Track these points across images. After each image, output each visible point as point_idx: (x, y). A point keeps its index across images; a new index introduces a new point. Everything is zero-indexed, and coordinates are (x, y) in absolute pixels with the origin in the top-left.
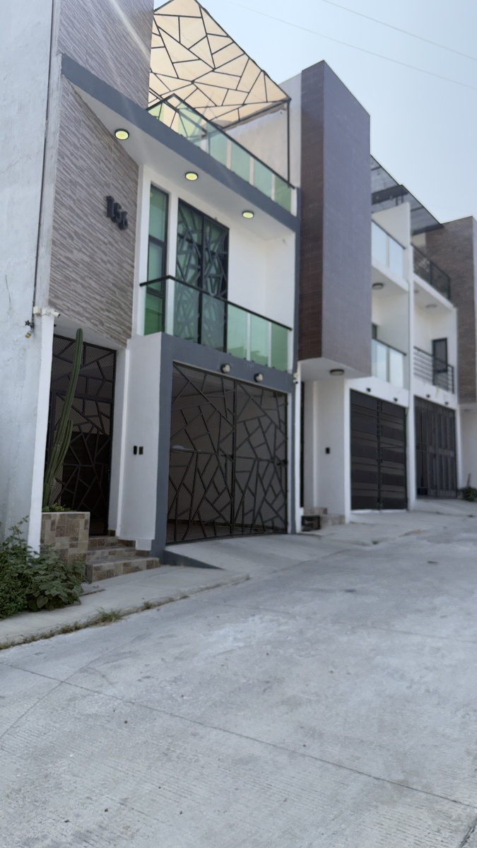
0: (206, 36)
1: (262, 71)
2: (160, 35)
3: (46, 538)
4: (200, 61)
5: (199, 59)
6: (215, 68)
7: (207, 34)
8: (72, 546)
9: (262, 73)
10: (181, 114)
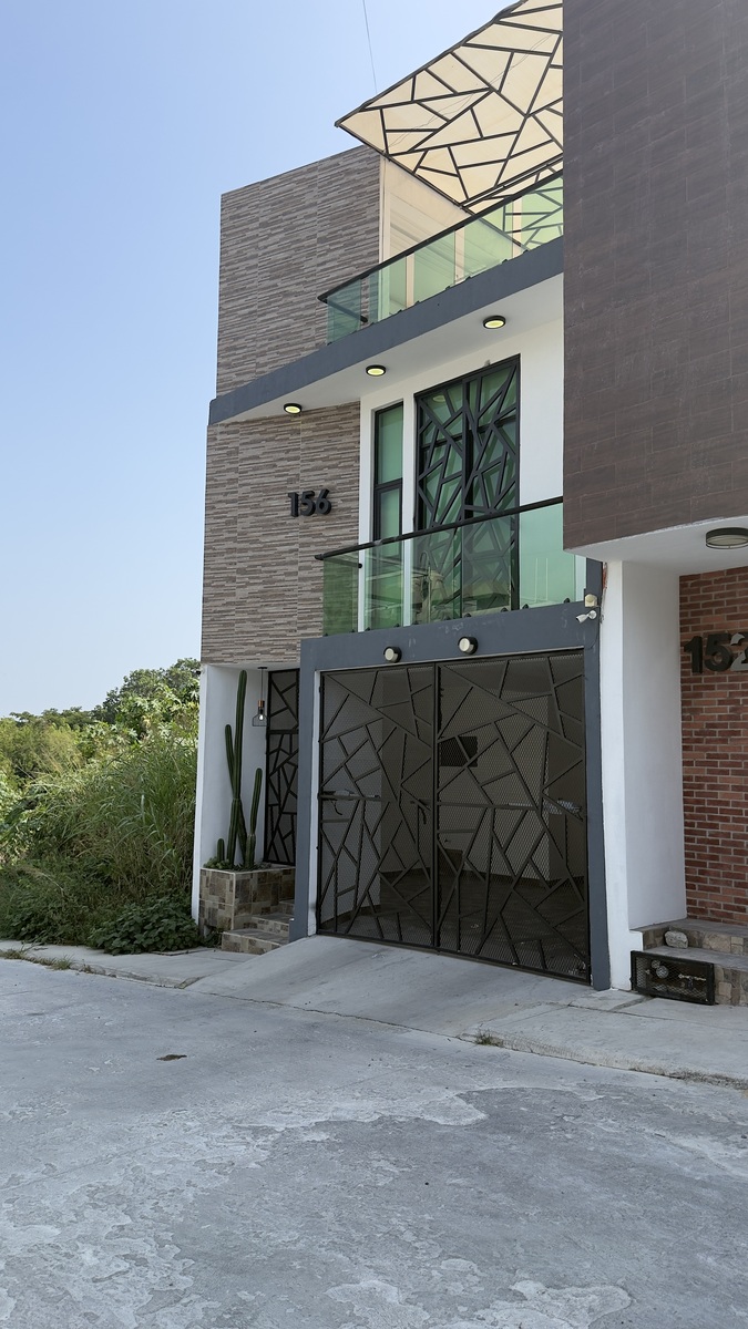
0: (419, 102)
1: (496, 20)
4: (475, 107)
5: (470, 108)
7: (413, 101)
8: (221, 907)
9: (502, 19)
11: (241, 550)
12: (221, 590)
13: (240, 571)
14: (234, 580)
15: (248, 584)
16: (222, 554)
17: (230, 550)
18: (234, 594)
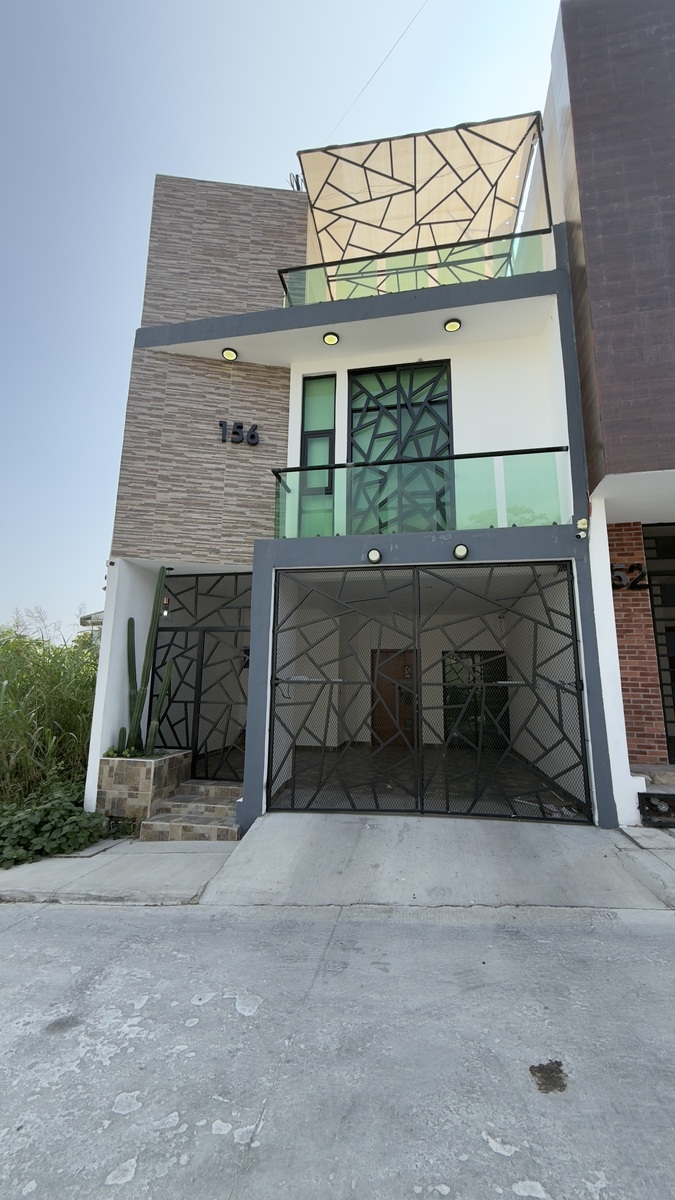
0: (365, 169)
1: (456, 128)
2: (340, 216)
3: (104, 784)
4: (394, 197)
5: (391, 196)
6: (414, 188)
7: (362, 166)
8: (131, 796)
9: (461, 131)
10: (455, 264)
11: (164, 460)
12: (140, 492)
13: (161, 477)
14: (155, 484)
15: (170, 490)
16: (143, 460)
17: (151, 458)
18: (154, 497)
